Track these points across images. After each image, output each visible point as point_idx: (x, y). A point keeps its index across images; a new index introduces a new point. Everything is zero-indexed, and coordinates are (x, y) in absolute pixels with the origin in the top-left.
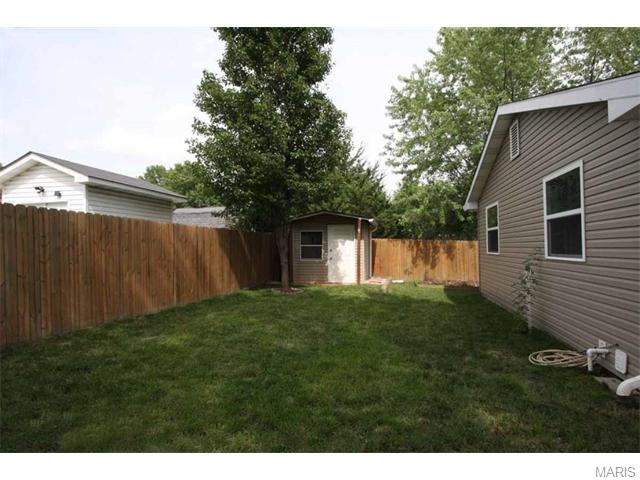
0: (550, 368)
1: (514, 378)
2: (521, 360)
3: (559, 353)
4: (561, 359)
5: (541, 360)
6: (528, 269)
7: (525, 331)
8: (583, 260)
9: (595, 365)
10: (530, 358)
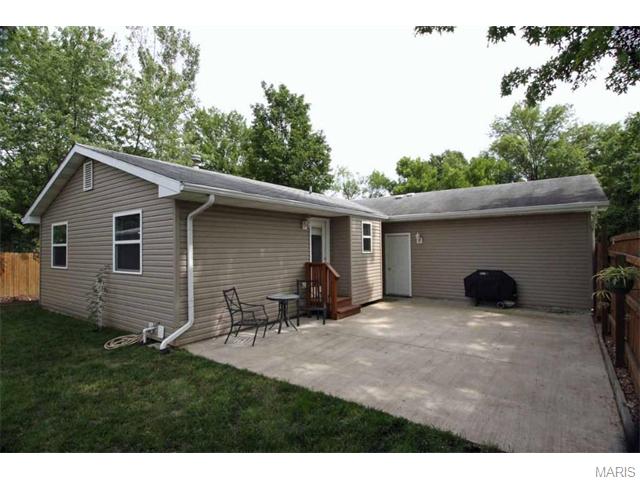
0: (120, 349)
1: (97, 361)
2: (100, 349)
3: (124, 338)
4: (126, 341)
5: (114, 345)
6: (100, 281)
7: (97, 330)
8: (140, 273)
9: (147, 339)
10: (105, 347)
